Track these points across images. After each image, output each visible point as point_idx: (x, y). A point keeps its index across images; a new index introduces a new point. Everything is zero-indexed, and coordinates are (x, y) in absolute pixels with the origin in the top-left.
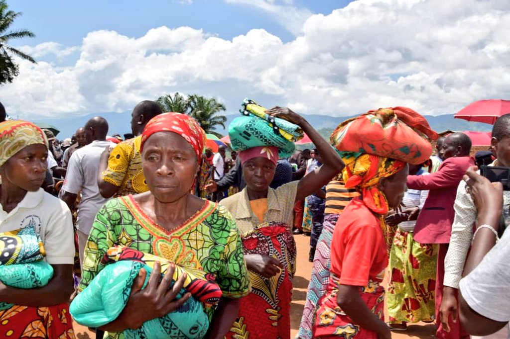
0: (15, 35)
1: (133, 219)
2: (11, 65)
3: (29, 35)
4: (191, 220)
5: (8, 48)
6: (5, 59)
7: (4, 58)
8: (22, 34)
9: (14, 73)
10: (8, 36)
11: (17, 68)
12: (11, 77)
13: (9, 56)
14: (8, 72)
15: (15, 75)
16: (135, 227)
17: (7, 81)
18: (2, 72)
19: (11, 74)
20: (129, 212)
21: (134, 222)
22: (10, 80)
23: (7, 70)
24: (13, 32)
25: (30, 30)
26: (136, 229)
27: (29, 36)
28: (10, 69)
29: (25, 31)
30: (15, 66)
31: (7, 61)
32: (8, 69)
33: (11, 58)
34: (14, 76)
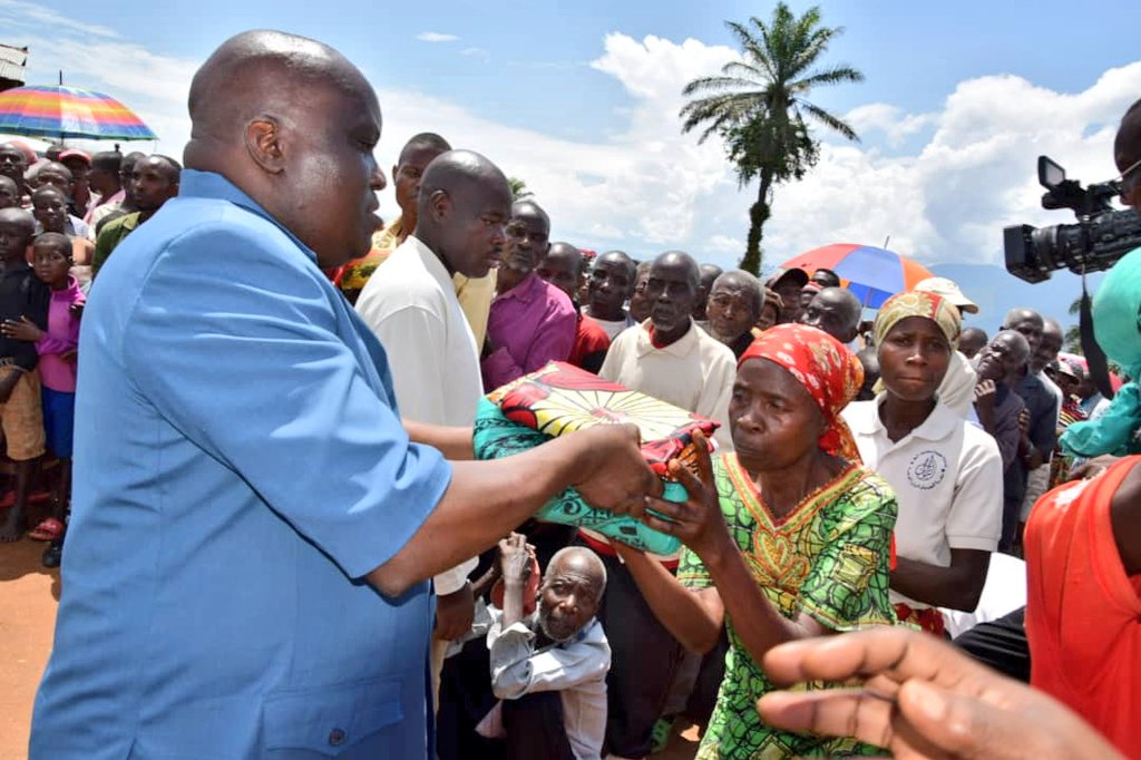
0: (824, 78)
1: (733, 490)
2: (806, 143)
3: (852, 77)
4: (801, 507)
5: (805, 106)
6: (795, 129)
7: (795, 126)
8: (836, 75)
9: (808, 158)
10: (809, 81)
11: (816, 148)
12: (800, 168)
13: (805, 122)
14: (797, 157)
15: (811, 165)
16: (734, 503)
17: (792, 176)
18: (785, 158)
19: (802, 161)
20: (729, 480)
21: (735, 495)
22: (799, 174)
23: (796, 154)
24: (821, 73)
25: (855, 67)
26: (736, 507)
27: (849, 80)
28: (801, 152)
29: (844, 68)
30: (814, 146)
31: (799, 134)
32: (798, 151)
33: (808, 128)
34: (807, 167)
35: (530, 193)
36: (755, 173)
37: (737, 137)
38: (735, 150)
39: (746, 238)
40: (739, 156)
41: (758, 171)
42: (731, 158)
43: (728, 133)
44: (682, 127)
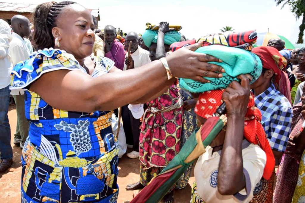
35: (234, 30)
36: (301, 15)
37: (295, 4)
38: (294, 9)
39: (298, 36)
40: (296, 10)
41: (302, 14)
42: (293, 11)
43: (291, 4)
44: (276, 4)
